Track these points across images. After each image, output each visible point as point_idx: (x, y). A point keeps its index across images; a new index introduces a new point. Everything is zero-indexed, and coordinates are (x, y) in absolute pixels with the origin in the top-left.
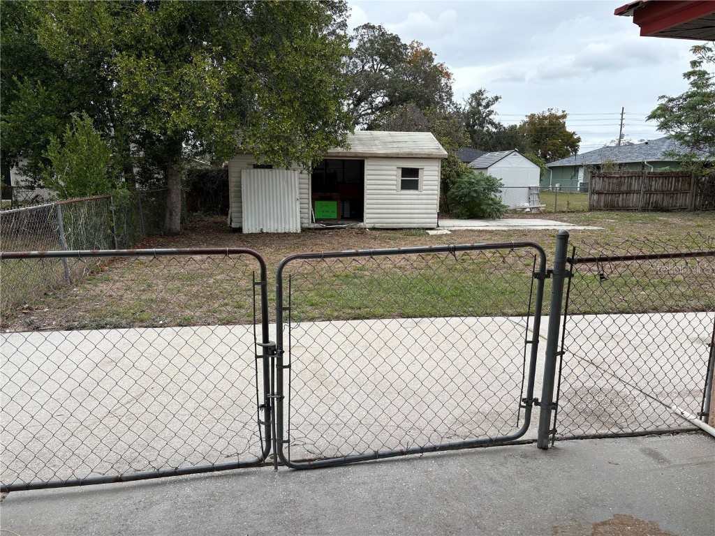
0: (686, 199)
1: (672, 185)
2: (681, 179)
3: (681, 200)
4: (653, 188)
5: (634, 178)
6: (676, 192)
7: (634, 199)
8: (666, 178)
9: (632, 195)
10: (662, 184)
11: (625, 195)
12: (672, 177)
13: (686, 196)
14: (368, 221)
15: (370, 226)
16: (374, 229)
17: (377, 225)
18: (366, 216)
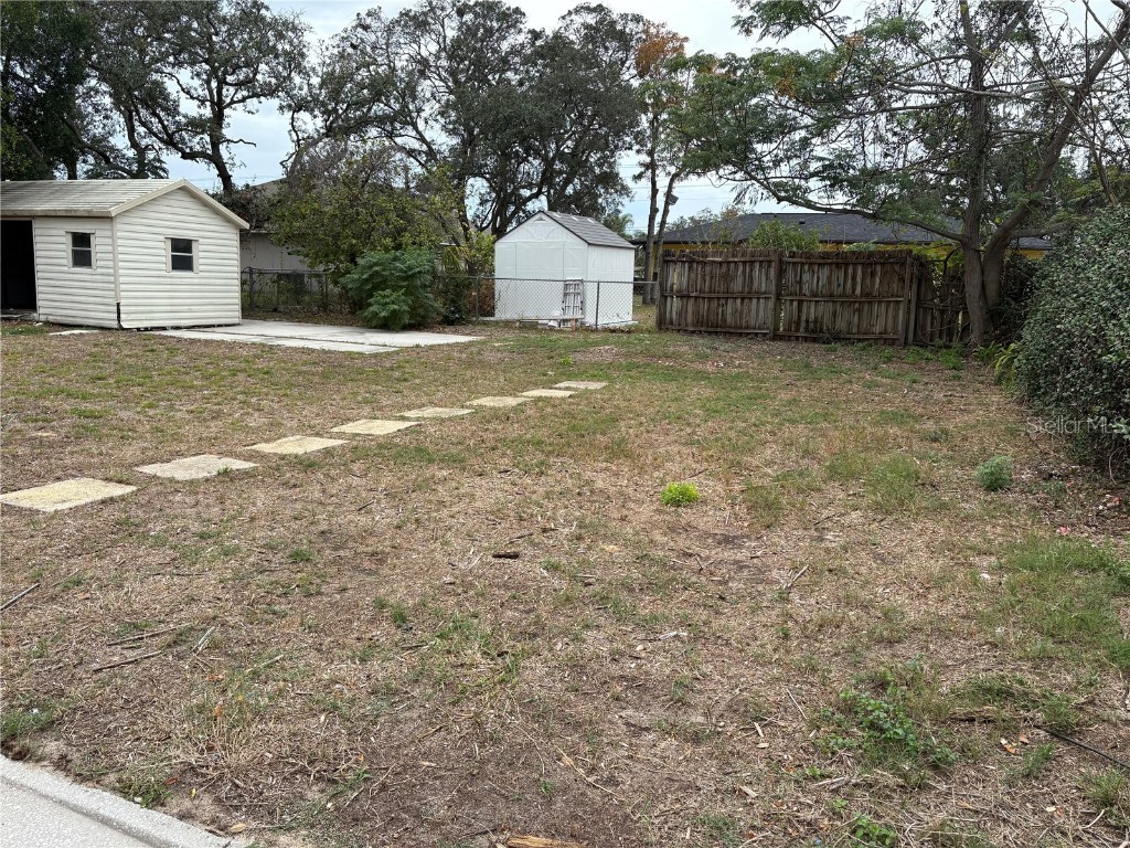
0: (895, 317)
1: (858, 282)
2: (879, 268)
3: (882, 319)
4: (805, 287)
5: (757, 265)
6: (869, 298)
7: (760, 312)
8: (838, 266)
9: (755, 301)
10: (829, 278)
11: (739, 301)
12: (855, 264)
13: (896, 311)
14: (41, 311)
15: (42, 318)
16: (47, 323)
17: (51, 318)
18: (39, 303)
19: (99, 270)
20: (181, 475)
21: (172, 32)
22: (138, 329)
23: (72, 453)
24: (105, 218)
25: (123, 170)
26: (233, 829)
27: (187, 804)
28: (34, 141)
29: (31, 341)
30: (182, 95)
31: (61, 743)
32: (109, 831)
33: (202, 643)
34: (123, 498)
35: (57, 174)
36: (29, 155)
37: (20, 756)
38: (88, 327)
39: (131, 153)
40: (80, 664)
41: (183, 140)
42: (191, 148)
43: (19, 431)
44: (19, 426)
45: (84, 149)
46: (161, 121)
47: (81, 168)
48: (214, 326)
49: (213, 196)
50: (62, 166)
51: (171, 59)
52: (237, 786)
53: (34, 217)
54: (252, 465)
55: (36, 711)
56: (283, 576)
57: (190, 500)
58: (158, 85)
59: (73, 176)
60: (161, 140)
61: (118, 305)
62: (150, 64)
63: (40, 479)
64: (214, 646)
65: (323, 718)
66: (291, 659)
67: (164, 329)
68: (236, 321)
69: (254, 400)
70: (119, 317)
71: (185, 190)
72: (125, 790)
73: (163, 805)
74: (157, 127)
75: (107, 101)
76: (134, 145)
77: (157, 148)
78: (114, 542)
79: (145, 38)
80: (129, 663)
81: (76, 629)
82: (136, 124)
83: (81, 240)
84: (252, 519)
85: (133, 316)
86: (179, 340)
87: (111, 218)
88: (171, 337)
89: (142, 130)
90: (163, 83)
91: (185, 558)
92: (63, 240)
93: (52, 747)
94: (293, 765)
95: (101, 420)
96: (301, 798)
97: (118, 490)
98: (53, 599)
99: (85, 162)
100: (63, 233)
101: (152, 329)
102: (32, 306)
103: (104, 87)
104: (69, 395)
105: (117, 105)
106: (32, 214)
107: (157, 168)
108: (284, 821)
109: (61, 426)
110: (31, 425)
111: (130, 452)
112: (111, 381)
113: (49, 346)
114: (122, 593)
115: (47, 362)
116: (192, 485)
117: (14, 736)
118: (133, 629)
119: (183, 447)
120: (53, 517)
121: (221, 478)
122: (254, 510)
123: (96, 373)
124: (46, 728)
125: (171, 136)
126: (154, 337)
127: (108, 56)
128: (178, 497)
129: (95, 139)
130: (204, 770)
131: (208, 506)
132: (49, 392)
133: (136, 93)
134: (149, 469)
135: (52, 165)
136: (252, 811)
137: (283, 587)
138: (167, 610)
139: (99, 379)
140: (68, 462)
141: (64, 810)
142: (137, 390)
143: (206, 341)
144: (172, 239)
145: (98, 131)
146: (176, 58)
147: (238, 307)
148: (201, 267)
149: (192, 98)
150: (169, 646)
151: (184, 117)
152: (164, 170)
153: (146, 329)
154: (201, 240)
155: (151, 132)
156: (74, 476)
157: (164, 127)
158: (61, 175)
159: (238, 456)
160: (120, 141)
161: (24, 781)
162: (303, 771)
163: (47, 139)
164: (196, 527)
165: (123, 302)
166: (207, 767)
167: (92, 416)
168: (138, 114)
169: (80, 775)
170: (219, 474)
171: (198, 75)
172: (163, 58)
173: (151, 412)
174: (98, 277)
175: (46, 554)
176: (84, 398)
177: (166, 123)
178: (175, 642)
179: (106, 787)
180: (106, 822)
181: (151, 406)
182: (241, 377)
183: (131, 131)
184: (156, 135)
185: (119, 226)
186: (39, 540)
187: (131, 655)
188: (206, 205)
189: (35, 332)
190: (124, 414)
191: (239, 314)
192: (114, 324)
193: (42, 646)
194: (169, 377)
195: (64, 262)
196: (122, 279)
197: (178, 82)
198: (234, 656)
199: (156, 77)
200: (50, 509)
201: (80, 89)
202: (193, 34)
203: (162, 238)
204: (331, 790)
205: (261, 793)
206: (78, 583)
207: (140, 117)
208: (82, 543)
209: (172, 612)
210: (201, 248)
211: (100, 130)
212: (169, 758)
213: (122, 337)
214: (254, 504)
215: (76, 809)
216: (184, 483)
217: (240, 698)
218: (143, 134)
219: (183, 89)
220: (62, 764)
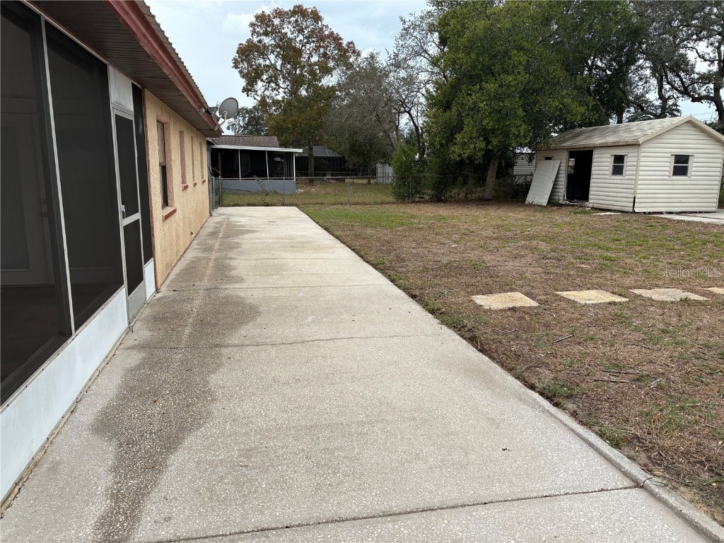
14: (590, 201)
15: (591, 205)
16: (593, 208)
17: (595, 205)
18: (590, 197)
19: (627, 177)
20: (655, 297)
21: (697, 19)
22: (645, 213)
23: (597, 277)
24: (635, 145)
25: (652, 114)
26: (656, 473)
27: (632, 453)
28: (601, 104)
29: (585, 217)
30: (699, 59)
31: (575, 406)
32: (592, 450)
33: (653, 384)
34: (620, 303)
35: (611, 121)
36: (597, 112)
37: (556, 405)
38: (615, 211)
39: (658, 103)
40: (588, 375)
41: (694, 90)
42: (699, 94)
43: (572, 263)
44: (572, 260)
45: (629, 104)
46: (681, 80)
47: (626, 115)
48: (696, 212)
49: (709, 125)
50: (614, 116)
51: (695, 37)
52: (661, 455)
53: (595, 147)
54: (705, 299)
55: (565, 389)
56: (712, 364)
57: (660, 311)
58: (683, 56)
59: (620, 121)
60: (680, 92)
61: (635, 197)
62: (679, 44)
63: (580, 287)
64: (659, 387)
65: (720, 443)
66: (706, 407)
67: (661, 213)
68: (714, 209)
69: (716, 261)
70: (634, 205)
71: (691, 123)
72: (602, 435)
73: (620, 449)
74: (678, 83)
75: (648, 72)
76: (661, 97)
77: (676, 97)
78: (613, 325)
79: (678, 27)
80: (612, 382)
81: (588, 359)
82: (665, 83)
83: (619, 159)
84: (698, 329)
85: (643, 205)
86: (670, 220)
87: (639, 145)
88: (665, 218)
89: (667, 87)
90: (686, 55)
91: (650, 340)
92: (609, 160)
93: (571, 406)
94: (696, 458)
95: (615, 263)
96: (698, 475)
97: (618, 299)
98: (579, 343)
99: (628, 111)
100: (609, 155)
101: (654, 213)
102: (586, 198)
103: (648, 64)
104: (599, 247)
105: (653, 74)
106: (594, 145)
107: (673, 110)
108: (685, 481)
109: (593, 263)
110: (579, 261)
111: (628, 281)
112: (623, 242)
113: (592, 221)
114: (613, 349)
115: (590, 229)
116: (662, 304)
117: (554, 396)
118: (617, 367)
119: (661, 283)
120: (584, 306)
121: (681, 303)
122: (701, 324)
123: (616, 237)
124: (569, 397)
125: (686, 89)
126: (654, 218)
127: (653, 44)
128: (652, 309)
129: (637, 97)
130: (643, 441)
131: (670, 316)
132: (589, 245)
133: (667, 64)
134: (637, 291)
135: (609, 116)
136: (667, 468)
137: (711, 369)
138: (636, 363)
139: (617, 240)
140: (594, 281)
141: (572, 433)
142: (638, 248)
143: (689, 222)
144: (676, 156)
145: (639, 91)
146: (697, 36)
147: (717, 200)
148: (693, 173)
149: (705, 60)
150: (634, 380)
151: (697, 74)
152: (678, 111)
153: (650, 213)
154: (696, 155)
155: (673, 87)
156: (597, 289)
157: (683, 83)
158: (613, 121)
159: (696, 292)
160: (653, 96)
161: (557, 415)
162: (701, 463)
163: (608, 101)
164: (661, 326)
165: (638, 196)
166: (646, 440)
167: (610, 259)
168: (666, 76)
169: (581, 421)
170: (681, 300)
171: (712, 44)
172: (688, 38)
173: (644, 261)
174: (626, 181)
175: (578, 323)
176: (607, 250)
177: (684, 80)
178: (638, 379)
179: (593, 431)
180: (591, 445)
181: (644, 258)
182: (709, 246)
183: (661, 87)
184: (676, 89)
185: (643, 150)
186: (576, 315)
187: (613, 378)
188: (703, 131)
189: (586, 213)
190: (628, 261)
191: (716, 205)
192: (630, 210)
193: (572, 363)
194: (659, 242)
195: (608, 172)
196: (639, 182)
197: (697, 52)
198: (671, 396)
199: (682, 51)
200: (583, 302)
201: (633, 68)
202: (713, 17)
203: (669, 155)
204: (717, 478)
205: (674, 464)
206: (592, 339)
207: (667, 79)
208: (596, 321)
209: (638, 365)
210: (695, 160)
211: (641, 90)
212: (626, 429)
213: (634, 217)
214: (701, 321)
215: (579, 435)
216: (657, 302)
217: (670, 416)
218: (668, 89)
219: (699, 56)
220: (574, 415)
